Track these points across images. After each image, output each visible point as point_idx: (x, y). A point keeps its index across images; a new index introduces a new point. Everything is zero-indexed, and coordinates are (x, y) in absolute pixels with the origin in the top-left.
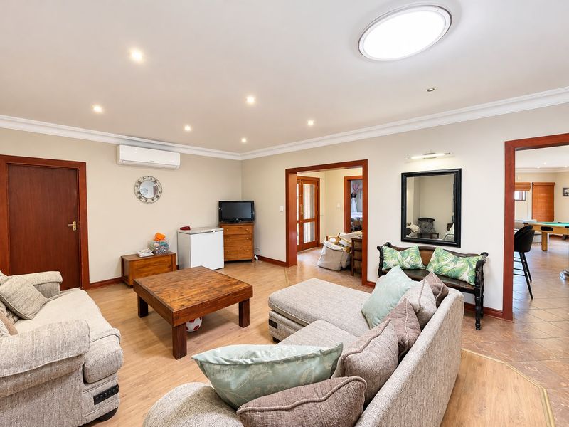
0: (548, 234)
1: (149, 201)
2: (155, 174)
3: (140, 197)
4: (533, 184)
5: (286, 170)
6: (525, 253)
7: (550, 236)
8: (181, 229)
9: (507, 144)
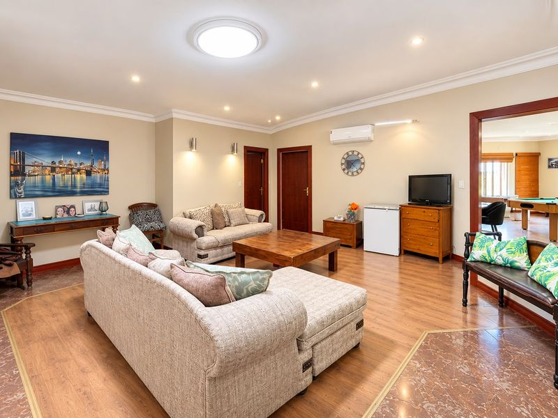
0: (529, 211)
4: (516, 154)
6: (497, 226)
7: (531, 213)
9: (472, 115)
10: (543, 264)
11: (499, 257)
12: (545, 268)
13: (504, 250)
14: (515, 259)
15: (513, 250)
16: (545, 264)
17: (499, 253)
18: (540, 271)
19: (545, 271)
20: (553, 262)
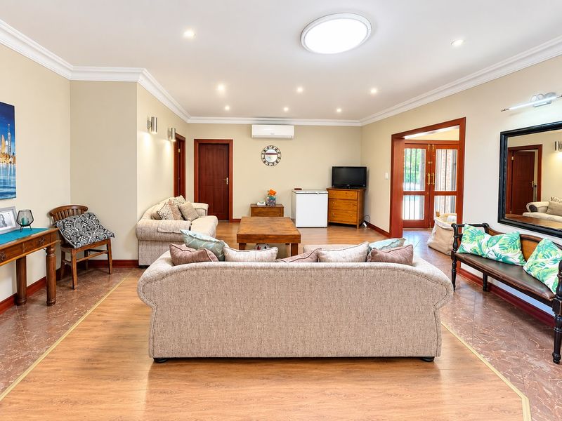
1: (271, 164)
2: (276, 144)
3: (265, 162)
5: (392, 135)
8: (295, 189)
10: (540, 260)
11: (491, 252)
12: (543, 264)
13: (497, 245)
14: (509, 254)
15: (506, 246)
16: (544, 260)
17: (491, 249)
18: (538, 267)
19: (544, 267)
20: (551, 258)
